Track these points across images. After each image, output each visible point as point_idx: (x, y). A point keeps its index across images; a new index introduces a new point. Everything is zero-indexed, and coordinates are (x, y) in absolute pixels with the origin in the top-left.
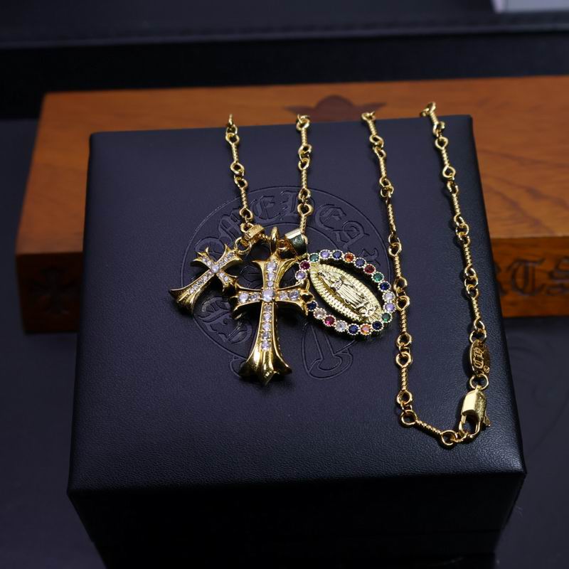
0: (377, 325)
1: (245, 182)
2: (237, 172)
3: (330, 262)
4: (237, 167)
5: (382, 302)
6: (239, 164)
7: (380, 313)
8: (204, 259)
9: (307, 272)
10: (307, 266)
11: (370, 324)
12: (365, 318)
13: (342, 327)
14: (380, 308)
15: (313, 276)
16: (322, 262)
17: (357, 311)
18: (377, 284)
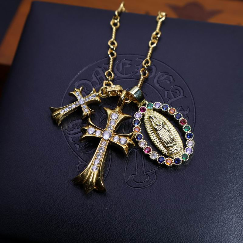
0: (177, 160)
1: (115, 54)
2: (112, 47)
3: (160, 111)
4: (113, 43)
5: (185, 146)
6: (115, 42)
7: (182, 153)
8: (77, 94)
9: (143, 114)
10: (144, 110)
11: (173, 158)
12: (171, 154)
13: (155, 156)
14: (183, 149)
15: (146, 117)
16: (155, 110)
17: (167, 148)
18: (185, 133)
